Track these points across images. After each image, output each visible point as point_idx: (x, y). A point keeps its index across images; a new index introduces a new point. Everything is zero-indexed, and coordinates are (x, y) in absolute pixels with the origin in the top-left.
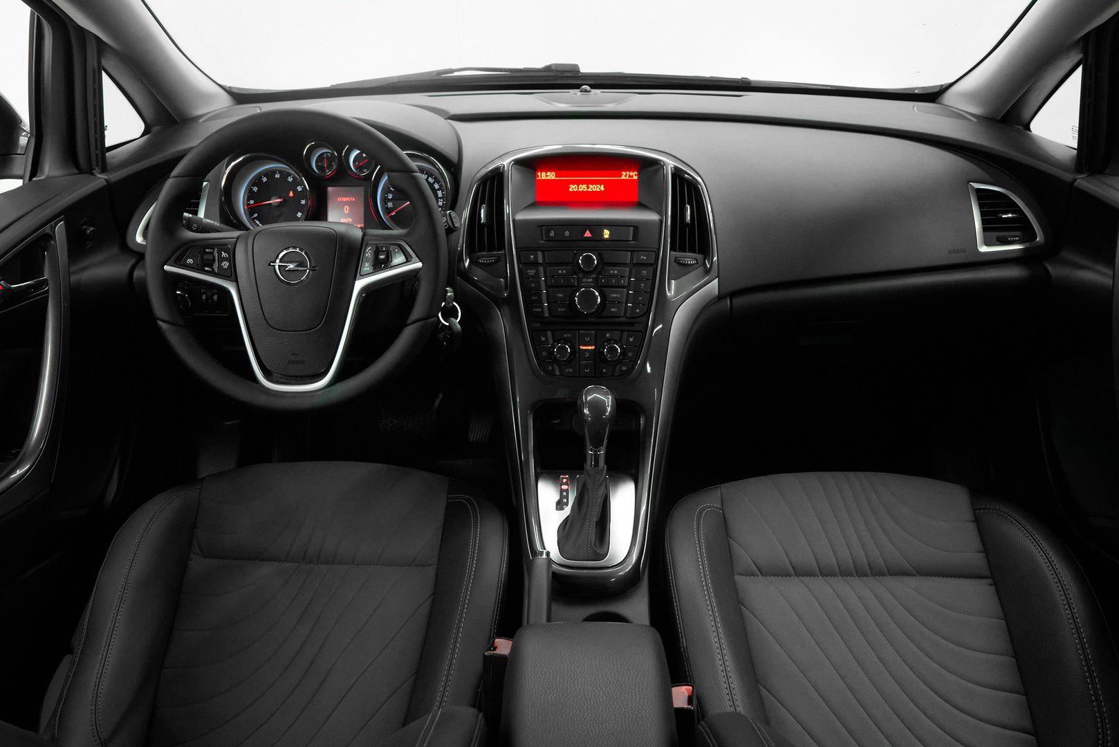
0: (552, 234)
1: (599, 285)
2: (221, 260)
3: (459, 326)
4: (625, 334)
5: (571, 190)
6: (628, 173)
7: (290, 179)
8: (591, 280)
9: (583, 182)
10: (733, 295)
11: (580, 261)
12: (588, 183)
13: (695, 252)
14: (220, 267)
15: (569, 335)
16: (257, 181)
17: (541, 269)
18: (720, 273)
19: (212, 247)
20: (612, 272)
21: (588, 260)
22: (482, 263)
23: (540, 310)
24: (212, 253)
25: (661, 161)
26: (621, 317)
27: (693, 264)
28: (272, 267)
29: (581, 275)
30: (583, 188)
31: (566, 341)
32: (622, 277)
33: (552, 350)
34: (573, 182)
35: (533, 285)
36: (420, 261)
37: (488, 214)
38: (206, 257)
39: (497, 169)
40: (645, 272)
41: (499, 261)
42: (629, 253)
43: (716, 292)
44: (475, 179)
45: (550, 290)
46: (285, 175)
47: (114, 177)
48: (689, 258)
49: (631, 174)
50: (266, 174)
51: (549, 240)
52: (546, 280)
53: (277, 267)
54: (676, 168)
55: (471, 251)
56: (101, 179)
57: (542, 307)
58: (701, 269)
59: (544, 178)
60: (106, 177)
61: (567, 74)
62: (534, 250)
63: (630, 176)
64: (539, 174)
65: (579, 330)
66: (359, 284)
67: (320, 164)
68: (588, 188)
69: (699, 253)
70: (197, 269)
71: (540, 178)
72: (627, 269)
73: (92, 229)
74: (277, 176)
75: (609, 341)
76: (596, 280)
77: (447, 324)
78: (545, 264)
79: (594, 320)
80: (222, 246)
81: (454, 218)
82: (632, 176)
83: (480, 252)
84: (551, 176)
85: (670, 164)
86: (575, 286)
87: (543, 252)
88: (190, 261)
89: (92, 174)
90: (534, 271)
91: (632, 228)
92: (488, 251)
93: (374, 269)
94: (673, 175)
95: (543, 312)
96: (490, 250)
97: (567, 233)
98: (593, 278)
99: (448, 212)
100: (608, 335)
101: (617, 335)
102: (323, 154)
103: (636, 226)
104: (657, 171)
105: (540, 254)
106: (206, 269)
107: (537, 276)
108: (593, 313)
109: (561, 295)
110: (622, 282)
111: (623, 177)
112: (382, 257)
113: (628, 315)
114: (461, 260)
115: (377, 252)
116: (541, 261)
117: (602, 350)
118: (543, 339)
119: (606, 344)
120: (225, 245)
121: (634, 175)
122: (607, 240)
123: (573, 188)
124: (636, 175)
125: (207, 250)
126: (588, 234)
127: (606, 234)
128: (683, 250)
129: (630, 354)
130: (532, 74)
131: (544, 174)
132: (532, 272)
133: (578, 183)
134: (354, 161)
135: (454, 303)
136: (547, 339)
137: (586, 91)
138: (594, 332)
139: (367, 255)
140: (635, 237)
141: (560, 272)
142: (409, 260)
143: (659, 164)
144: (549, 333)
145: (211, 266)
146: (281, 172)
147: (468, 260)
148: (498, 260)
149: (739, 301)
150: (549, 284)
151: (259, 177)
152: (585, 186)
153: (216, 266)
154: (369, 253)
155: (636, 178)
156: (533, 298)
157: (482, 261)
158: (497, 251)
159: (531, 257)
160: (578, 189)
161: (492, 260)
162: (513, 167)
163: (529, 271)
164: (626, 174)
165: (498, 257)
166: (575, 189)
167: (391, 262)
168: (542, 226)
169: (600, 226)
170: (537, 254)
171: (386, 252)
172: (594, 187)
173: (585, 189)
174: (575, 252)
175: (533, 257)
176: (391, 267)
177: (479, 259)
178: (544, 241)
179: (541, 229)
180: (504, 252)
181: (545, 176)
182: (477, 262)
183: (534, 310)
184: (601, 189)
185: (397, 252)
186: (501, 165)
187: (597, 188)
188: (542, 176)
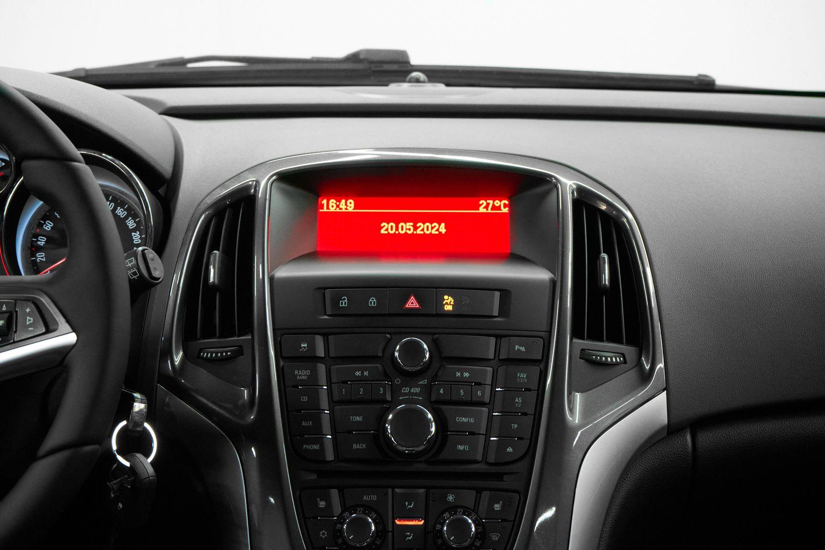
0: (344, 303)
1: (433, 399)
3: (150, 470)
4: (486, 495)
5: (383, 231)
6: (491, 202)
8: (417, 390)
9: (406, 218)
10: (698, 424)
11: (397, 354)
12: (415, 219)
13: (620, 342)
15: (374, 498)
17: (322, 368)
18: (671, 382)
20: (458, 374)
21: (413, 350)
22: (206, 359)
23: (316, 447)
25: (551, 176)
26: (476, 462)
27: (617, 364)
29: (398, 381)
30: (406, 228)
31: (368, 509)
32: (476, 384)
33: (339, 526)
34: (389, 218)
35: (305, 399)
36: (74, 331)
37: (225, 271)
39: (246, 188)
40: (524, 376)
41: (242, 355)
42: (493, 340)
43: (663, 418)
44: (203, 206)
45: (337, 408)
48: (609, 351)
49: (497, 203)
51: (338, 313)
52: (330, 390)
54: (580, 190)
55: (188, 335)
57: (320, 441)
58: (632, 375)
59: (332, 209)
62: (309, 332)
63: (494, 208)
64: (325, 202)
65: (393, 488)
68: (416, 228)
69: (629, 343)
71: (325, 210)
72: (490, 369)
75: (453, 509)
76: (428, 390)
77: (127, 464)
78: (328, 360)
79: (421, 467)
81: (152, 260)
82: (499, 208)
83: (204, 339)
84: (348, 206)
85: (568, 184)
86: (388, 402)
87: (325, 335)
90: (308, 372)
91: (497, 294)
92: (220, 337)
94: (575, 202)
95: (323, 451)
96: (225, 334)
97: (373, 301)
98: (422, 386)
99: (140, 248)
100: (451, 498)
101: (469, 497)
103: (505, 290)
104: (544, 195)
105: (319, 341)
107: (313, 382)
108: (421, 454)
109: (359, 419)
110: (479, 393)
111: (482, 210)
113: (491, 458)
114: (167, 353)
116: (321, 352)
117: (438, 527)
118: (322, 504)
119: (446, 515)
121: (503, 206)
122: (448, 315)
123: (387, 228)
124: (505, 206)
127: (449, 303)
128: (596, 336)
129: (495, 537)
131: (333, 202)
132: (302, 374)
133: (397, 219)
135: (146, 425)
136: (329, 505)
137: (418, 81)
138: (422, 491)
140: (504, 309)
141: (358, 373)
142: (51, 327)
143: (551, 182)
144: (334, 493)
147: (181, 353)
148: (239, 352)
149: (709, 438)
150: (336, 397)
152: (409, 225)
155: (506, 210)
156: (303, 424)
157: (207, 355)
158: (238, 336)
159: (302, 345)
160: (397, 229)
161: (226, 352)
162: (274, 184)
163: (296, 372)
164: (488, 204)
165: (241, 347)
166: (392, 229)
167: (16, 332)
168: (325, 288)
169: (436, 288)
170: (314, 339)
171: (7, 315)
172: (428, 227)
173: (409, 229)
174: (388, 336)
175: (306, 345)
176: (14, 342)
177: (201, 350)
178: (328, 316)
179: (324, 294)
180: (250, 337)
181: (335, 206)
182: (199, 357)
183: (305, 446)
184: (440, 230)
185: (29, 314)
186: (250, 183)
187: (432, 228)
188: (330, 207)
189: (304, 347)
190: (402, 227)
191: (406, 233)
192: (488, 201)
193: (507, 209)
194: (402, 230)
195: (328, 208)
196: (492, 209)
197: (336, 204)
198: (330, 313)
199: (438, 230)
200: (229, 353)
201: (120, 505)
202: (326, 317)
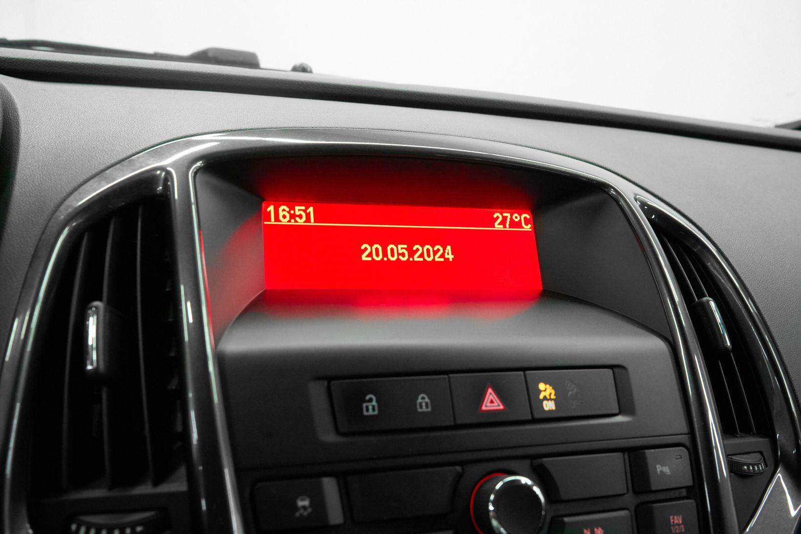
0: (371, 407)
5: (364, 258)
6: (507, 215)
9: (396, 237)
12: (410, 238)
13: (752, 433)
27: (761, 471)
30: (398, 252)
34: (372, 237)
40: (679, 520)
41: (170, 529)
42: (619, 459)
44: (62, 215)
49: (516, 217)
51: (363, 429)
59: (284, 222)
62: (309, 472)
63: (513, 224)
64: (271, 208)
68: (412, 253)
69: (758, 432)
71: (273, 221)
78: (352, 529)
82: (519, 224)
83: (78, 488)
84: (306, 216)
87: (342, 478)
97: (424, 402)
104: (597, 212)
105: (331, 489)
111: (498, 227)
116: (335, 512)
121: (523, 222)
122: (551, 418)
123: (370, 252)
124: (527, 221)
126: (491, 402)
127: (548, 396)
131: (283, 210)
133: (384, 237)
143: (607, 194)
148: (161, 524)
152: (402, 248)
155: (528, 228)
157: (88, 532)
158: (155, 484)
159: (301, 503)
160: (385, 254)
161: (132, 527)
162: (198, 176)
164: (505, 218)
165: (164, 511)
166: (377, 255)
168: (330, 379)
169: (524, 369)
170: (321, 489)
172: (428, 250)
173: (403, 255)
174: (459, 469)
175: (306, 503)
177: (70, 519)
178: (344, 434)
179: (329, 389)
180: (184, 484)
181: (288, 215)
184: (446, 256)
186: (158, 172)
187: (435, 253)
188: (281, 218)
189: (304, 508)
190: (392, 250)
191: (398, 259)
192: (505, 215)
193: (529, 226)
194: (393, 255)
195: (277, 218)
196: (510, 226)
197: (289, 212)
198: (346, 430)
199: (442, 256)
202: (339, 438)
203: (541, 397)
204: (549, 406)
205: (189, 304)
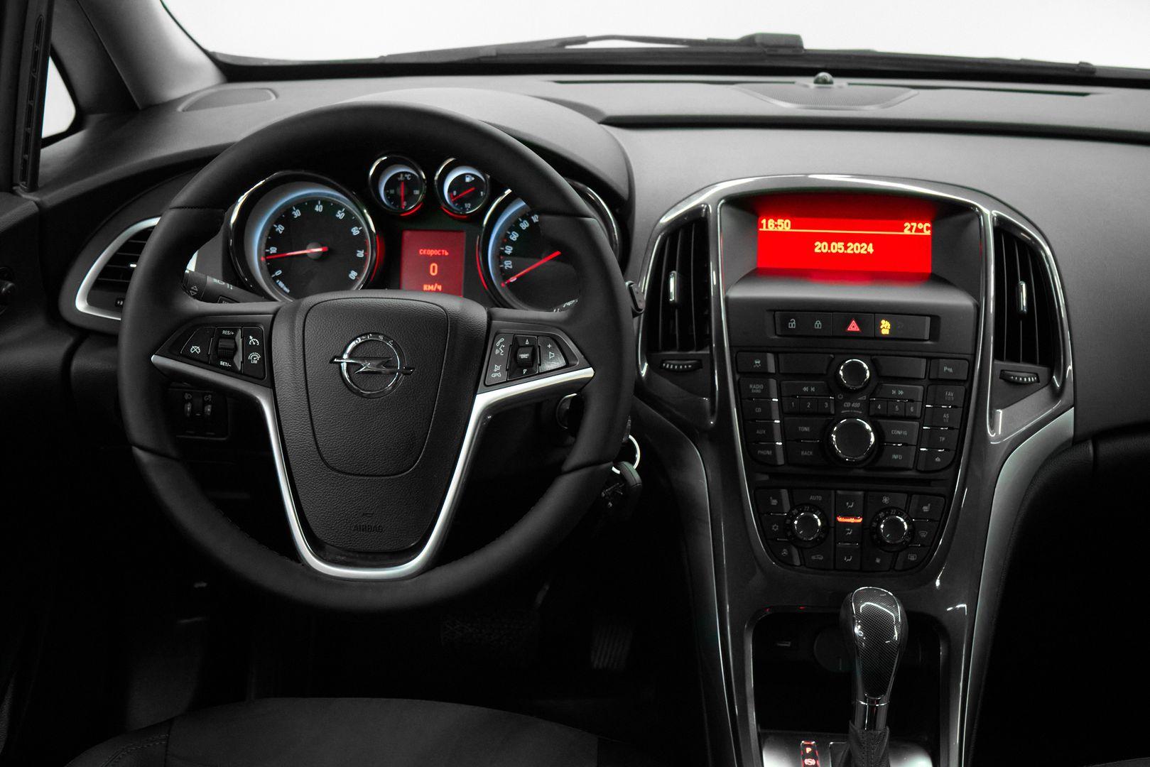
0: (792, 324)
1: (872, 413)
2: (248, 349)
3: (637, 476)
4: (915, 499)
5: (817, 250)
6: (914, 224)
7: (340, 215)
8: (857, 405)
9: (837, 238)
10: (1098, 437)
11: (841, 373)
12: (846, 239)
13: (1033, 362)
14: (245, 361)
15: (820, 498)
16: (284, 216)
17: (773, 383)
18: (1078, 398)
19: (233, 326)
20: (894, 392)
21: (855, 370)
22: (669, 370)
23: (769, 453)
24: (232, 338)
25: (974, 206)
26: (909, 469)
27: (1032, 383)
28: (337, 366)
29: (840, 397)
30: (838, 247)
31: (815, 507)
32: (911, 401)
33: (788, 521)
34: (822, 238)
35: (759, 410)
36: (590, 366)
37: (682, 287)
38: (222, 343)
39: (696, 211)
40: (951, 394)
41: (702, 368)
42: (924, 361)
43: (1070, 432)
44: (658, 227)
45: (787, 419)
46: (331, 207)
47: (52, 198)
48: (1024, 372)
49: (920, 226)
50: (299, 204)
51: (788, 334)
52: (780, 403)
53: (344, 366)
54: (1000, 219)
55: (650, 349)
56: (28, 203)
57: (773, 447)
58: (1044, 393)
59: (771, 229)
60: (37, 199)
61: (781, 51)
62: (762, 350)
63: (917, 230)
64: (764, 222)
65: (836, 490)
66: (482, 401)
67: (392, 192)
68: (846, 248)
69: (1042, 363)
70: (207, 363)
71: (764, 229)
72: (921, 388)
73: (10, 285)
74: (319, 208)
75: (887, 509)
76: (868, 404)
77: (618, 472)
78: (778, 375)
79: (861, 472)
80: (248, 325)
81: (637, 292)
82: (922, 231)
83: (665, 350)
84: (784, 225)
85: (989, 213)
86: (830, 414)
87: (776, 354)
88: (196, 349)
89: (13, 193)
90: (761, 387)
91: (928, 319)
92: (679, 351)
93: (509, 376)
94: (997, 231)
95: (774, 454)
96: (685, 346)
97: (818, 324)
98: (861, 402)
100: (886, 500)
101: (902, 498)
102: (398, 175)
103: (935, 317)
104: (967, 223)
105: (770, 358)
106: (222, 363)
107: (766, 395)
108: (858, 462)
109: (806, 429)
110: (912, 409)
111: (906, 232)
112: (524, 356)
113: (921, 467)
114: (635, 366)
115: (515, 348)
116: (772, 368)
117: (875, 524)
118: (774, 502)
119: (882, 515)
120: (255, 324)
121: (925, 228)
122: (885, 338)
123: (821, 247)
124: (928, 228)
125: (224, 332)
126: (853, 327)
127: (885, 327)
128: (1014, 358)
129: (923, 535)
130: (724, 49)
131: (771, 222)
132: (756, 388)
133: (830, 239)
134: (450, 190)
136: (780, 503)
137: (825, 82)
138: (860, 493)
139: (497, 352)
140: (934, 335)
141: (805, 389)
142: (571, 363)
143: (973, 211)
144: (784, 493)
145: (230, 358)
146: (325, 203)
147: (646, 365)
149: (1109, 448)
150: (786, 410)
151: (287, 210)
152: (841, 245)
153: (238, 359)
154: (500, 348)
155: (928, 233)
156: (758, 432)
157: (670, 366)
158: (697, 350)
159: (756, 362)
160: (829, 248)
161: (687, 365)
162: (722, 209)
163: (751, 386)
164: (912, 227)
165: (700, 361)
166: (825, 248)
167: (540, 365)
168: (775, 311)
169: (874, 313)
170: (766, 357)
171: (531, 349)
172: (857, 247)
173: (841, 249)
174: (832, 356)
175: (759, 362)
176: (539, 374)
177: (663, 361)
178: (779, 336)
179: (774, 315)
180: (708, 352)
181: (773, 226)
182: (661, 367)
183: (759, 452)
184: (869, 250)
185: (550, 350)
186: (703, 206)
187: (861, 248)
188: (769, 226)
189: (758, 364)
190: (834, 246)
191: (837, 252)
192: (913, 224)
193: (929, 231)
194: (834, 248)
195: (767, 227)
196: (915, 232)
197: (774, 223)
198: (780, 334)
199: (866, 250)
200: (690, 366)
201: (610, 504)
202: (776, 337)
203: (881, 327)
204: (885, 331)
205: (714, 273)
